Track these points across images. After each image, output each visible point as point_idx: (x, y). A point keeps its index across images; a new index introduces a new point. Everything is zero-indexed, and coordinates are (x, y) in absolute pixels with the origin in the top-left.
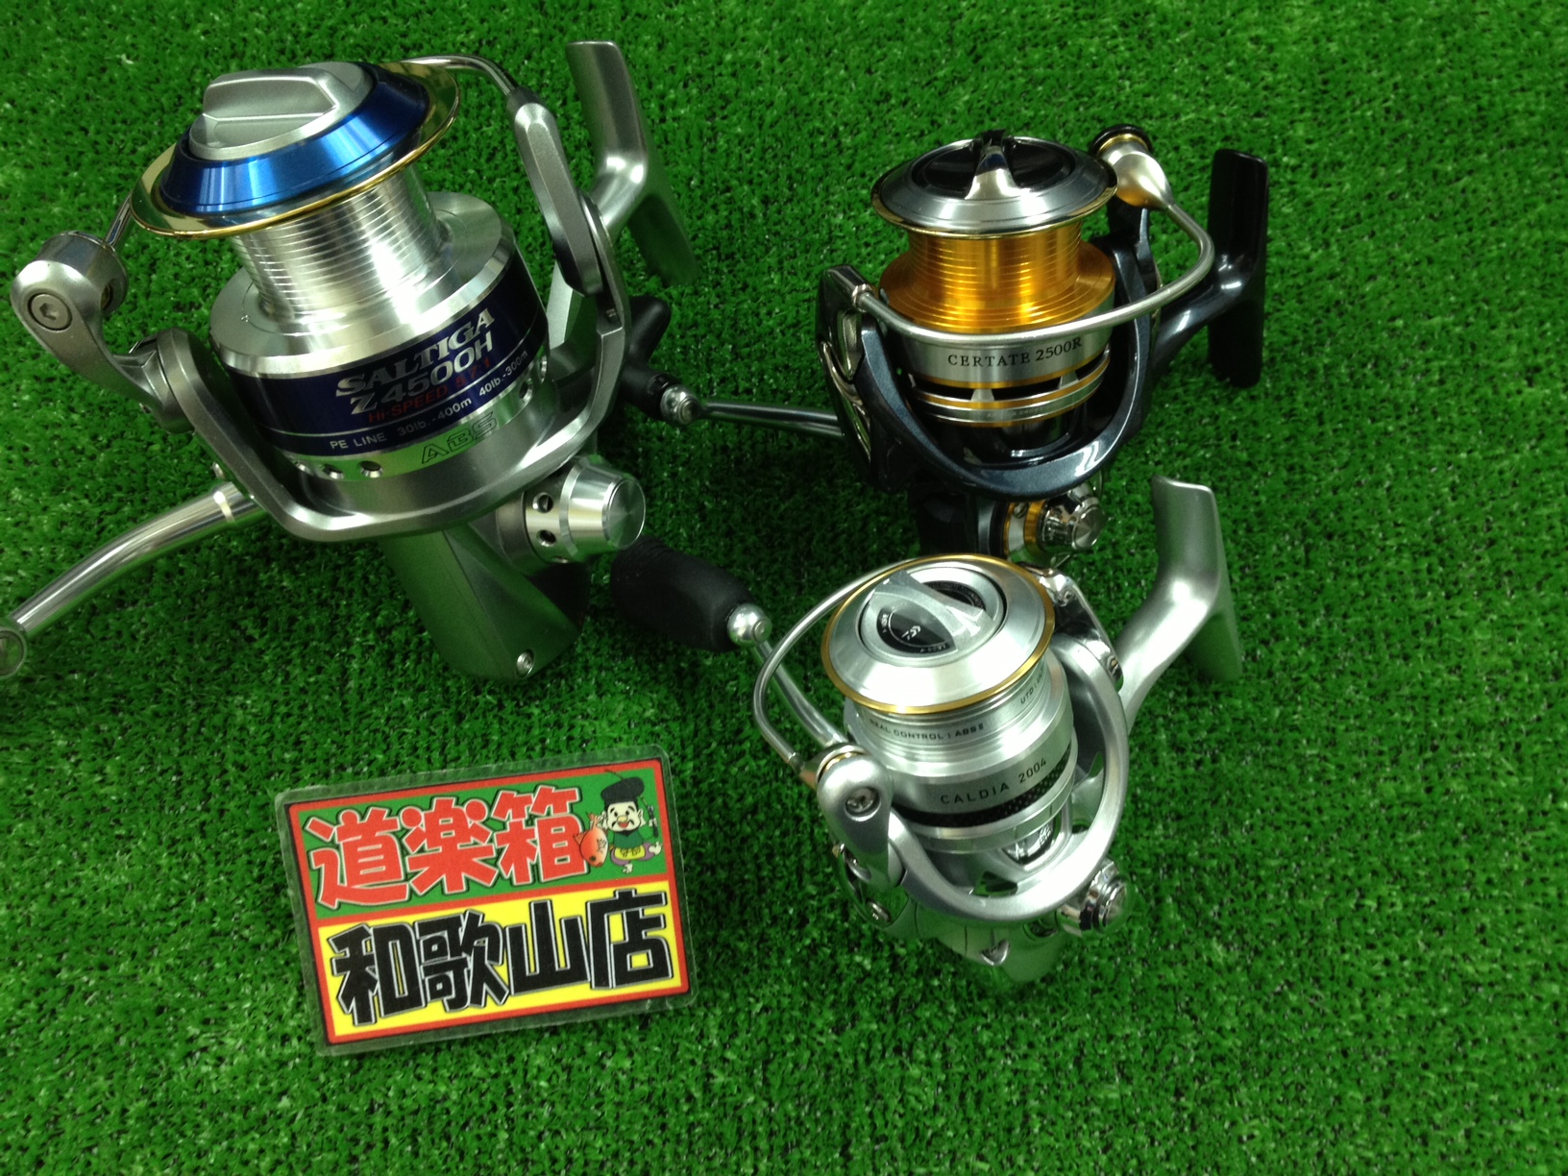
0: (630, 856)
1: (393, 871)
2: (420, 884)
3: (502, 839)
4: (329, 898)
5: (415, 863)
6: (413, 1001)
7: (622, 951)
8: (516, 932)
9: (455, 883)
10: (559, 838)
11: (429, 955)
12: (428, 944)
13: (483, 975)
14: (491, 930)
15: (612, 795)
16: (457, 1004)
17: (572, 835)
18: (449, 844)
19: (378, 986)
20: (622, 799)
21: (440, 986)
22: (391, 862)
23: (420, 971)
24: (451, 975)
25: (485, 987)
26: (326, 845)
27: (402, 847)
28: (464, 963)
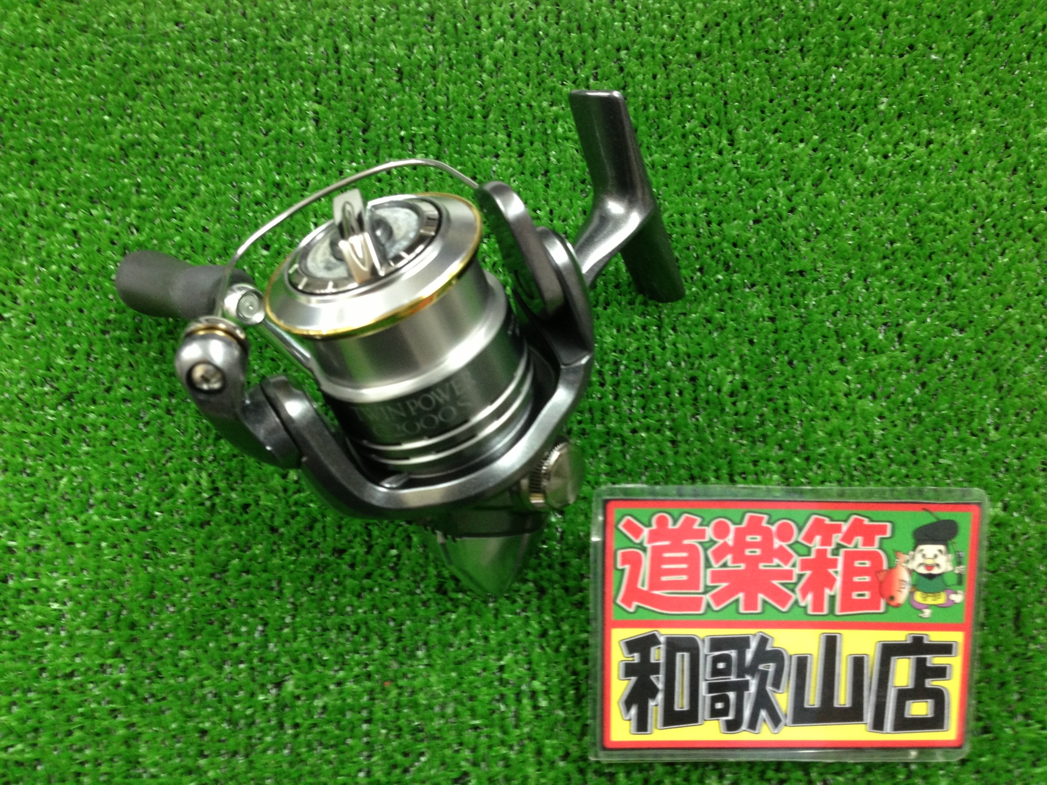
0: (930, 601)
1: (693, 582)
2: (718, 598)
3: (805, 565)
4: (627, 600)
5: (717, 577)
6: (690, 717)
7: (904, 696)
8: (802, 663)
9: (751, 603)
10: (863, 572)
11: (715, 672)
12: (716, 660)
13: (763, 701)
14: (777, 656)
15: (924, 535)
16: (733, 726)
17: (875, 570)
18: (753, 562)
19: (660, 697)
20: (934, 541)
21: (719, 706)
22: (693, 573)
23: (703, 687)
24: (732, 695)
25: (763, 713)
26: (636, 545)
27: (707, 559)
28: (745, 686)
